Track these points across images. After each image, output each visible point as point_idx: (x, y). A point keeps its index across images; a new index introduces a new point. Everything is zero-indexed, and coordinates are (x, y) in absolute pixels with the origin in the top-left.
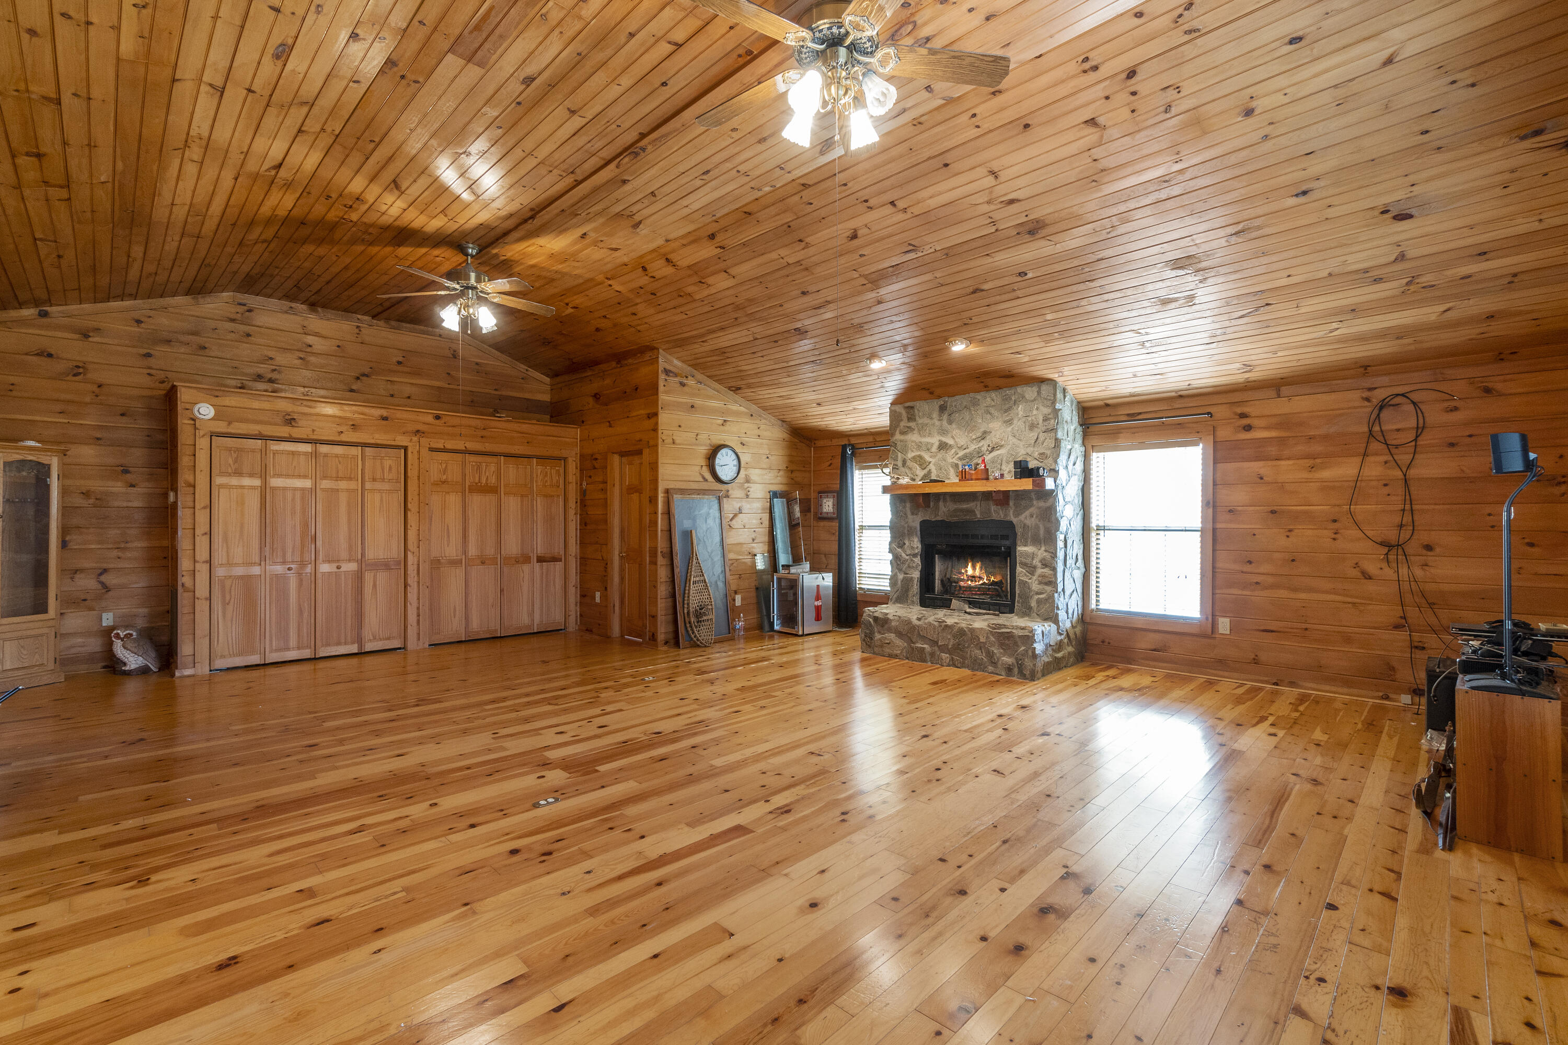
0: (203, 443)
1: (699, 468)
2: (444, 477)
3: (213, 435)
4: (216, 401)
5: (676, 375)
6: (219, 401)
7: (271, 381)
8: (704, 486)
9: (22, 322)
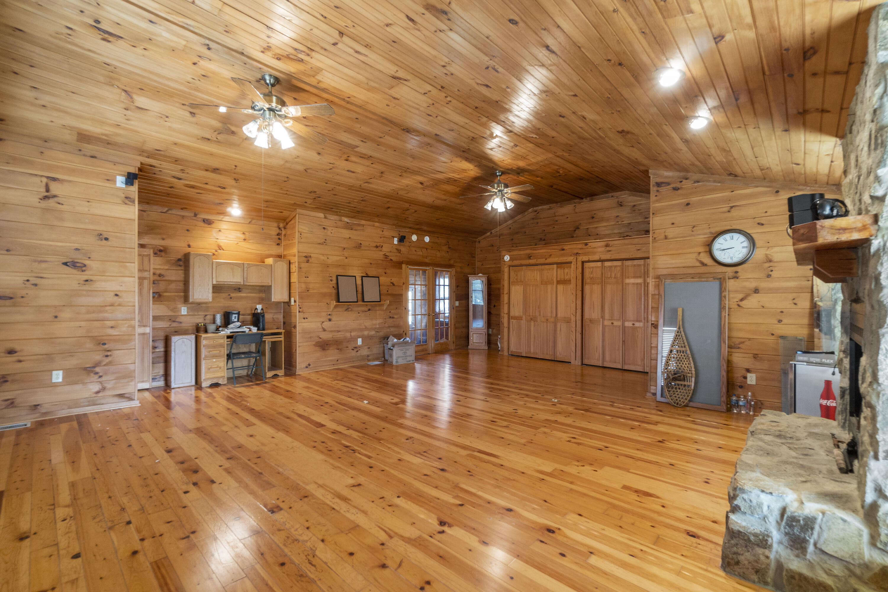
0: (506, 270)
1: (696, 255)
2: (592, 276)
3: (510, 266)
4: (510, 253)
5: (668, 184)
6: (512, 253)
7: (544, 240)
8: (703, 270)
9: (488, 237)
